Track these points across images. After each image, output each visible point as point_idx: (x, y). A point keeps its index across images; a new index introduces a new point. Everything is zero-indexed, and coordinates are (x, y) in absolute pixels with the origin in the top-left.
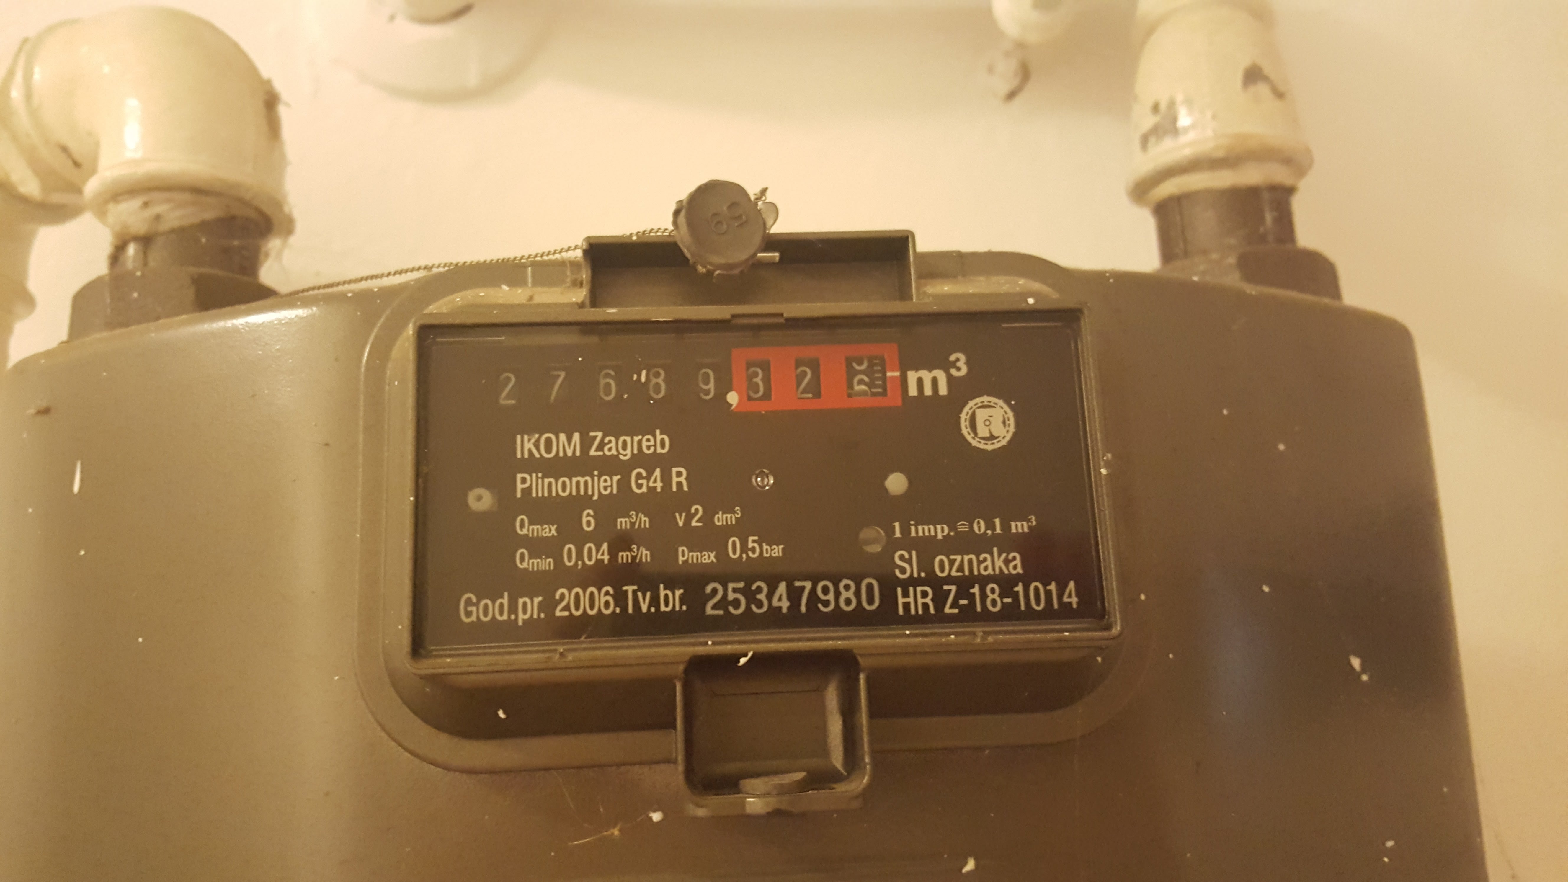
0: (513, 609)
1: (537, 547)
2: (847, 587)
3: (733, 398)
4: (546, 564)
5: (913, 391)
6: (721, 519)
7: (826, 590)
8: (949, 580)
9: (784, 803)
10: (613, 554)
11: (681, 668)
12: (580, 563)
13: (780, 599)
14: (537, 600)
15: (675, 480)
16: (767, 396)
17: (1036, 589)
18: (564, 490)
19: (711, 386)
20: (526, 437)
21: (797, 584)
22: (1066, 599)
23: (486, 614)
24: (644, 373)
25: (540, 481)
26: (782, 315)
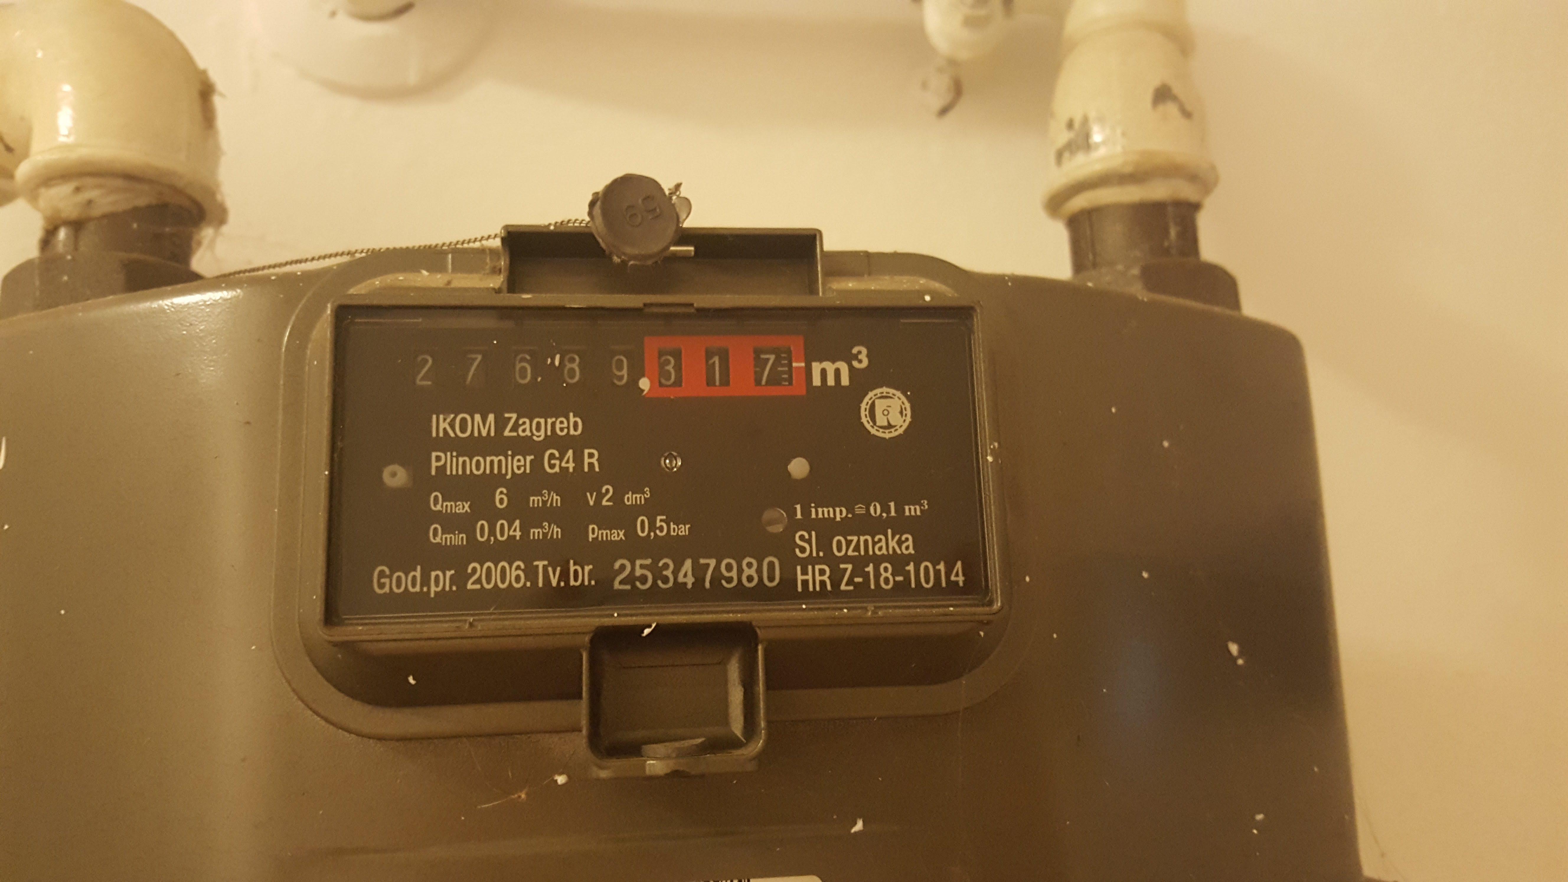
0: (425, 581)
1: (450, 523)
2: (749, 565)
3: (645, 384)
4: (459, 539)
5: (817, 381)
6: (630, 499)
7: (729, 568)
8: (846, 559)
9: (682, 765)
10: (525, 530)
11: (587, 638)
12: (492, 538)
13: (685, 575)
14: (449, 574)
15: (587, 460)
16: (678, 383)
17: (926, 568)
18: (478, 468)
19: (625, 372)
20: (441, 417)
21: (702, 561)
22: (953, 578)
23: (398, 586)
24: (558, 357)
25: (454, 459)
26: (692, 305)
